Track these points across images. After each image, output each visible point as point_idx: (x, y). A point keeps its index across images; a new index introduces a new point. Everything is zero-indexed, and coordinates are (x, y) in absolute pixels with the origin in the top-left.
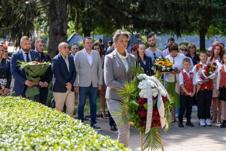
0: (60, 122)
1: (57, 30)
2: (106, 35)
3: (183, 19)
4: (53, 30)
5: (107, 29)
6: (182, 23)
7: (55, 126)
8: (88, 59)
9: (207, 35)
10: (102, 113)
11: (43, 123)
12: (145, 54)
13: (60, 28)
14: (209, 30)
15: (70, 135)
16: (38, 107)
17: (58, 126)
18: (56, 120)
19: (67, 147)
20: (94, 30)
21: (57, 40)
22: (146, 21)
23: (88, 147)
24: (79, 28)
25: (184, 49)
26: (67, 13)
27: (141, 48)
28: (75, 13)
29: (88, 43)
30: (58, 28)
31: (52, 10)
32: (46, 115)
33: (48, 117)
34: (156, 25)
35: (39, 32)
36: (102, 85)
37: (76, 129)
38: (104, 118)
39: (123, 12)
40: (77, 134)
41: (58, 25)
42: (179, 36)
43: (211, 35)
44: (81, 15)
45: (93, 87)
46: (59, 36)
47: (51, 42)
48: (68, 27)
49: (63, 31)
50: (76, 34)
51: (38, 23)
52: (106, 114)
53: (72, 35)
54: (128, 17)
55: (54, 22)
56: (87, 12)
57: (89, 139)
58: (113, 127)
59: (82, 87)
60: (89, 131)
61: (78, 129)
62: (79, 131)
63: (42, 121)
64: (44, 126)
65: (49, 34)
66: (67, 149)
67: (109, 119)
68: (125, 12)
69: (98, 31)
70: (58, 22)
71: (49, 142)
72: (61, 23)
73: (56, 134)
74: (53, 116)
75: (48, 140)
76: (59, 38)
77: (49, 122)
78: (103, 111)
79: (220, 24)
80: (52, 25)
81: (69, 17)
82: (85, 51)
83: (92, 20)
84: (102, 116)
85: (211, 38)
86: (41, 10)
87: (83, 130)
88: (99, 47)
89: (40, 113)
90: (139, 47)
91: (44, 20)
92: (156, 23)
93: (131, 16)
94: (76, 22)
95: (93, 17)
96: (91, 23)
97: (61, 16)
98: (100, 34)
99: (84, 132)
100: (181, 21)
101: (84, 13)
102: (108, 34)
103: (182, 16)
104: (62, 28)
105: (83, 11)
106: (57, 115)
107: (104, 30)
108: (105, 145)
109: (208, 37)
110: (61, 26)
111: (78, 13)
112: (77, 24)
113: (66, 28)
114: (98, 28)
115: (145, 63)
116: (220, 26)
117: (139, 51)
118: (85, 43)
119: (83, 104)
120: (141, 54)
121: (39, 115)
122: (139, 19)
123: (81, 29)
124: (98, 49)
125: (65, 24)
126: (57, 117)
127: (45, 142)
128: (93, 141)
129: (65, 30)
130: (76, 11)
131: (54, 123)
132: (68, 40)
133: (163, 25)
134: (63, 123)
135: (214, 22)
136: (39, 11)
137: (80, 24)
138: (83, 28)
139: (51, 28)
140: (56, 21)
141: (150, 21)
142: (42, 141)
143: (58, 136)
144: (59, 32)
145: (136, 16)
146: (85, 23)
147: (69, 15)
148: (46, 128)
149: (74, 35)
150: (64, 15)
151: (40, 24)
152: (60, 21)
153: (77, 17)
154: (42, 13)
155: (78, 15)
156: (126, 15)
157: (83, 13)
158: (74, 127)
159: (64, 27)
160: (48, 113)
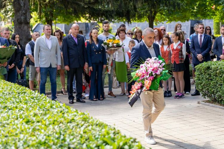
0: (20, 93)
1: (21, 20)
2: (66, 23)
3: (132, 8)
4: (18, 20)
5: (67, 18)
6: (132, 11)
7: (16, 96)
8: (47, 43)
9: (155, 22)
10: (63, 90)
11: (5, 94)
12: (97, 38)
13: (24, 18)
14: (157, 18)
15: (27, 101)
16: (2, 83)
17: (18, 96)
18: (16, 91)
19: (23, 109)
20: (55, 19)
21: (22, 28)
22: (100, 10)
23: (41, 109)
24: (42, 18)
25: (131, 33)
26: (30, 4)
27: (94, 33)
28: (37, 4)
29: (48, 30)
30: (22, 18)
31: (15, 2)
32: (9, 88)
33: (10, 90)
34: (109, 14)
35: (7, 22)
36: (60, 65)
37: (33, 97)
38: (64, 94)
39: (80, 3)
40: (33, 100)
41: (22, 15)
42: (130, 22)
43: (159, 22)
44: (43, 6)
45: (52, 67)
46: (23, 25)
47: (16, 30)
48: (31, 17)
49: (27, 21)
50: (40, 23)
51: (5, 14)
52: (66, 91)
53: (37, 24)
54: (84, 7)
55: (18, 13)
56: (48, 3)
57: (42, 103)
58: (71, 101)
59: (42, 68)
60: (43, 98)
61: (34, 97)
62: (35, 98)
63: (5, 92)
64: (6, 96)
65: (14, 24)
66: (24, 111)
67: (68, 95)
68: (81, 3)
69: (59, 20)
70: (22, 13)
71: (9, 106)
72: (24, 14)
73: (16, 101)
74: (14, 89)
75: (8, 105)
76: (23, 27)
77: (11, 93)
78: (63, 88)
79: (165, 12)
80: (17, 15)
81: (32, 8)
82: (45, 37)
83: (53, 10)
84: (62, 92)
85: (158, 24)
86: (6, 2)
87: (39, 98)
88: (59, 34)
89: (3, 87)
90: (93, 32)
91: (10, 11)
92: (109, 12)
93: (87, 6)
94: (39, 13)
95: (54, 8)
96: (52, 13)
97: (25, 7)
98: (61, 23)
99: (39, 99)
100: (131, 10)
101: (46, 4)
102: (68, 23)
103: (131, 5)
104: (26, 18)
105: (45, 3)
106: (18, 88)
107: (65, 19)
108: (54, 107)
109: (156, 23)
110: (25, 16)
111: (40, 4)
112: (39, 14)
113: (29, 18)
114: (59, 17)
115: (97, 45)
116: (166, 13)
117: (93, 36)
118: (45, 29)
119: (44, 82)
120: (94, 38)
121: (2, 89)
122: (94, 9)
123: (44, 19)
124: (58, 35)
125: (28, 14)
126: (18, 89)
127: (6, 107)
128: (45, 104)
129: (28, 20)
130: (38, 3)
131: (15, 94)
132: (33, 29)
133: (115, 13)
134: (22, 93)
135: (161, 10)
136: (5, 4)
137: (43, 14)
138: (46, 18)
139: (16, 18)
140: (20, 12)
141: (104, 11)
142: (3, 106)
143: (17, 102)
144: (23, 21)
145: (92, 6)
146: (47, 13)
147: (33, 6)
148: (8, 97)
149: (38, 24)
150: (27, 7)
151: (7, 15)
152: (24, 11)
153: (39, 8)
154: (8, 5)
155: (41, 7)
156: (83, 6)
157: (44, 4)
158: (31, 96)
159: (28, 17)
160: (10, 87)
